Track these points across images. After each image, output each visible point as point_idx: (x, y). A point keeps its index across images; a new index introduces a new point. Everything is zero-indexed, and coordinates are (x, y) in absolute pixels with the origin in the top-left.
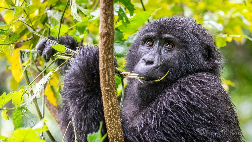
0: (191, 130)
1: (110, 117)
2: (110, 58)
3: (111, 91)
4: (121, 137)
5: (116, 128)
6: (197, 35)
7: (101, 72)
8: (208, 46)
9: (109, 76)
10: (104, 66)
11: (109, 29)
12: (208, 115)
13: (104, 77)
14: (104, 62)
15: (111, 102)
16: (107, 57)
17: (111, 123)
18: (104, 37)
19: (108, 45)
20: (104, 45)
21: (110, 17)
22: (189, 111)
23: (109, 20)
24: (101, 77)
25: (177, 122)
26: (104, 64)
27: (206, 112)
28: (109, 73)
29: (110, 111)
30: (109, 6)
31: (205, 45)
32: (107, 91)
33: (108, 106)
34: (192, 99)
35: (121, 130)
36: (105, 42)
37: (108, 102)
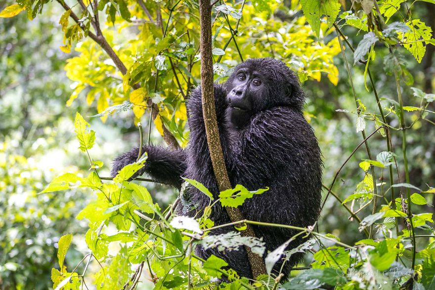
0: (270, 157)
1: (212, 143)
2: (211, 94)
3: (212, 122)
4: (222, 160)
5: (217, 153)
6: (283, 75)
7: (203, 106)
8: (292, 85)
9: (210, 109)
10: (205, 101)
11: (209, 70)
12: (284, 143)
13: (206, 110)
14: (205, 98)
15: (213, 131)
16: (208, 93)
17: (213, 149)
18: (204, 77)
19: (208, 83)
20: (205, 83)
21: (209, 60)
22: (267, 141)
23: (208, 62)
24: (203, 110)
25: (258, 150)
26: (206, 99)
27: (282, 140)
28: (210, 107)
29: (212, 138)
30: (208, 51)
31: (289, 85)
32: (209, 122)
33: (210, 134)
34: (269, 130)
35: (222, 154)
36: (206, 81)
37: (210, 131)
